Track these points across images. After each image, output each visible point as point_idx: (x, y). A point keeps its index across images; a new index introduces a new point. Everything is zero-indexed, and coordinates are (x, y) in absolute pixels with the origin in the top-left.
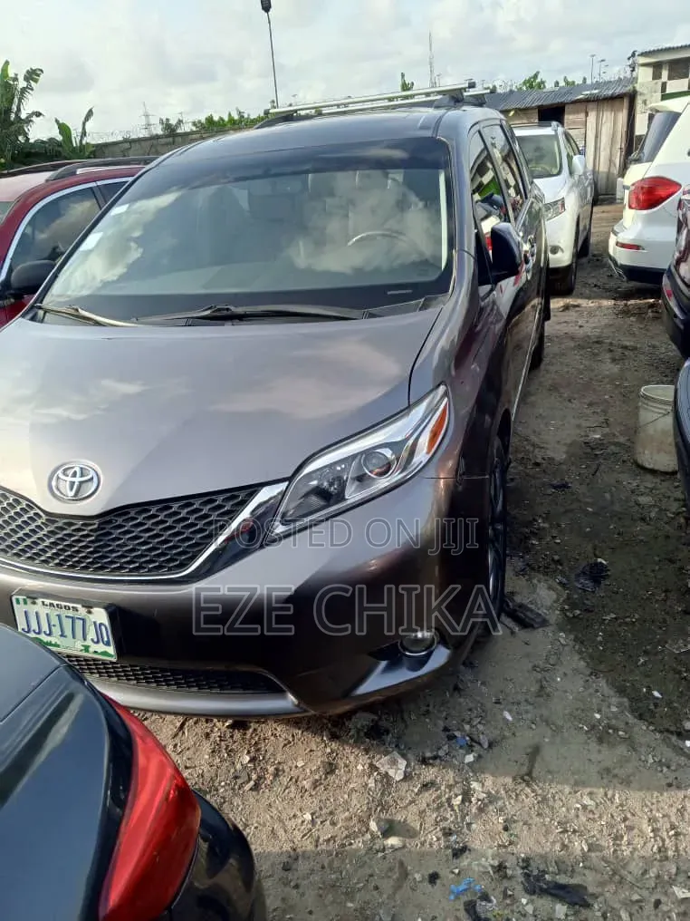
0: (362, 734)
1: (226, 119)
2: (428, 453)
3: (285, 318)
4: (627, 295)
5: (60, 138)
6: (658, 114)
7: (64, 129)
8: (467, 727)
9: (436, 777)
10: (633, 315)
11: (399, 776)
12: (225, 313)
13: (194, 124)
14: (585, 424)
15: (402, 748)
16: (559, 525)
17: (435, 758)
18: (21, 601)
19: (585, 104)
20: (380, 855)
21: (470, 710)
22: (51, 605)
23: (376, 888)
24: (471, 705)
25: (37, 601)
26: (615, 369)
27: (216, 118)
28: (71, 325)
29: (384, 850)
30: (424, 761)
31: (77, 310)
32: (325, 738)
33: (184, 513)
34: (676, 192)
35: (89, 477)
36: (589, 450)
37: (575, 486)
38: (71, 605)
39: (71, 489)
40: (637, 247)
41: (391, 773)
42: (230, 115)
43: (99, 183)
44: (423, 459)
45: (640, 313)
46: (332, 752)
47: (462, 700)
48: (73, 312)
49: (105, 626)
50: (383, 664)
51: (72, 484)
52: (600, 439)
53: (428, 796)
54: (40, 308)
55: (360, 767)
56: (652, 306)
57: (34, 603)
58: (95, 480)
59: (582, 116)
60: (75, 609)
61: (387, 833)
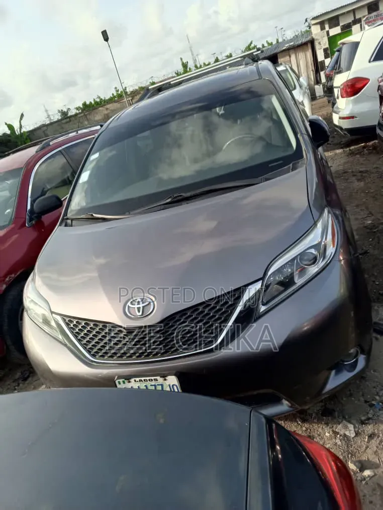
0: (320, 415)
1: (93, 102)
2: (333, 247)
3: (216, 193)
4: (348, 145)
5: (8, 132)
6: (345, 46)
7: (10, 127)
8: (377, 398)
9: (374, 430)
10: (356, 154)
11: (353, 435)
12: (180, 198)
13: (77, 109)
14: (360, 217)
15: (347, 418)
16: (373, 275)
17: (369, 419)
18: (122, 383)
19: (287, 51)
20: (364, 482)
21: (374, 387)
22: (141, 381)
23: (371, 502)
24: (374, 385)
25: (131, 380)
26: (362, 184)
27: (88, 103)
28: (91, 224)
29: (365, 479)
30: (363, 423)
31: (92, 215)
32: (299, 422)
33: (206, 311)
34: (367, 83)
35: (147, 303)
36: (368, 231)
37: (371, 251)
38: (153, 378)
39: (139, 311)
40: (353, 117)
41: (347, 433)
42: (94, 100)
43: (63, 147)
44: (332, 251)
45: (359, 152)
46: (307, 429)
47: (367, 383)
48: (90, 217)
49: (176, 386)
50: (333, 372)
51: (139, 309)
52: (371, 223)
53: (374, 442)
54: (67, 219)
55: (327, 434)
56: (364, 147)
57: (129, 382)
58: (152, 304)
59: (288, 57)
60: (156, 380)
61: (362, 469)
